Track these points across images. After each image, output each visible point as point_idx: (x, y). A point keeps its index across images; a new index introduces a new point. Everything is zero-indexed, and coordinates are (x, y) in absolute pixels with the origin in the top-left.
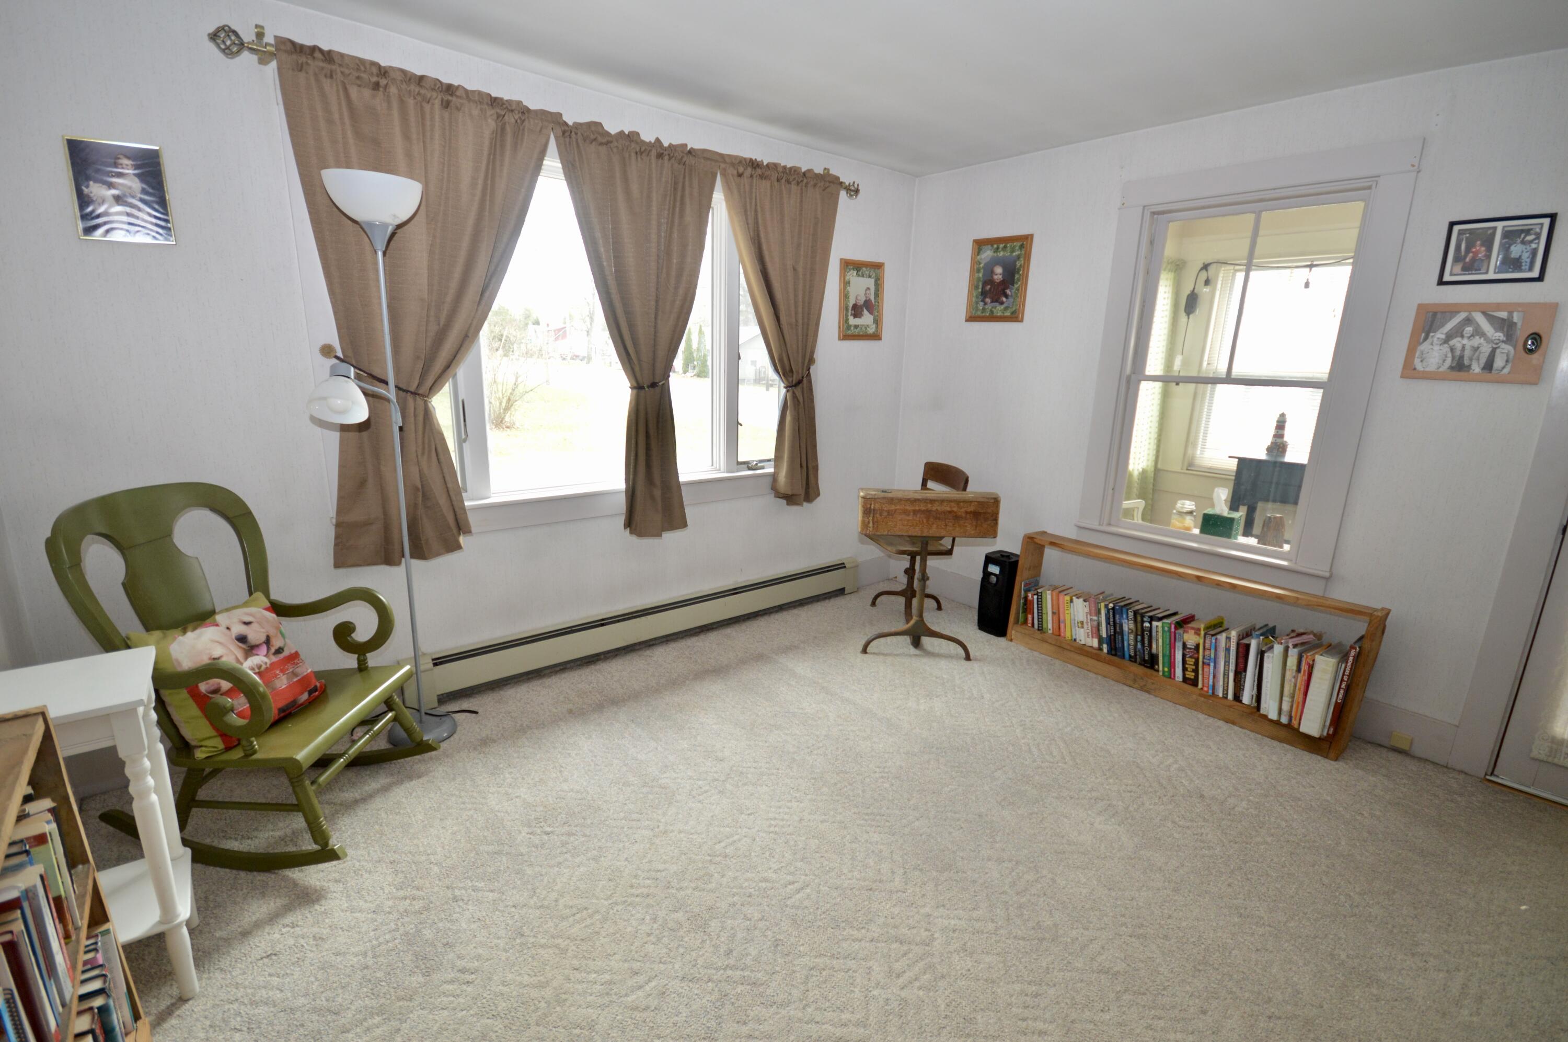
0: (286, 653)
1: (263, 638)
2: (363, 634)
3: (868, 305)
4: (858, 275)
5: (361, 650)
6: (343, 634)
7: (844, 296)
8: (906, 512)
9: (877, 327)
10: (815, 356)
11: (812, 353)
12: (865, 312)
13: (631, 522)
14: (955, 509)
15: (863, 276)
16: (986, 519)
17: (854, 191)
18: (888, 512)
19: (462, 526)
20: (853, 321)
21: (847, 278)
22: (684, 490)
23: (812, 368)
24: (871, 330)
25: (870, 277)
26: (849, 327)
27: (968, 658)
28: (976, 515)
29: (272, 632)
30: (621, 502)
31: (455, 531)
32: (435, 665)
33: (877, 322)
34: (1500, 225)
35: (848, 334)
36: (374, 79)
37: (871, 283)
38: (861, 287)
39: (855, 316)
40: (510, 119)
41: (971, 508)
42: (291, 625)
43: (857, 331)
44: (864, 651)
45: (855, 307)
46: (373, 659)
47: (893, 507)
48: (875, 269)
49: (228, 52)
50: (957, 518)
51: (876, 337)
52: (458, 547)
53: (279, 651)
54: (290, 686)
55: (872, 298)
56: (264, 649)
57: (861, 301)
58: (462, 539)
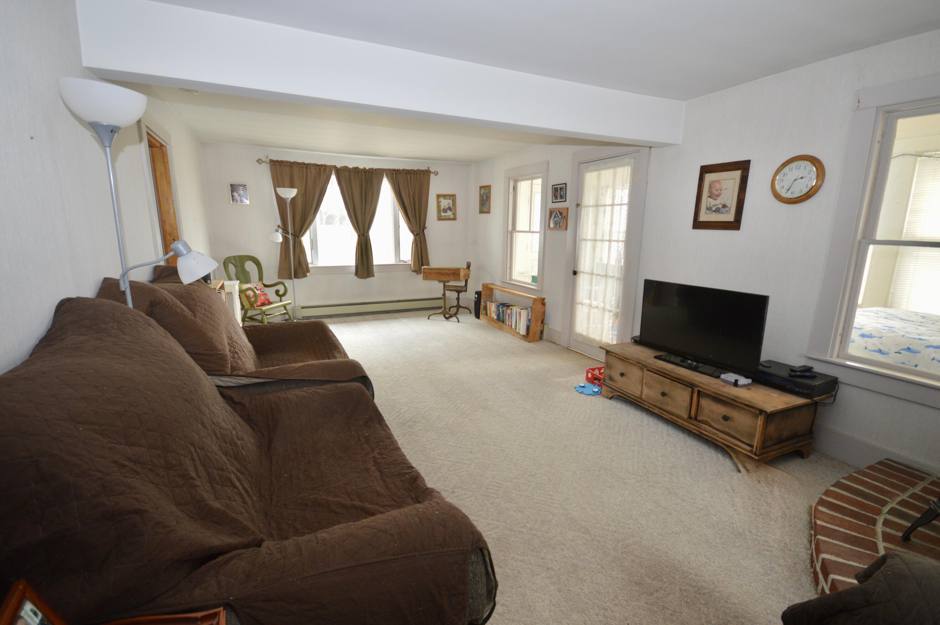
0: (264, 293)
1: (260, 288)
2: (281, 293)
3: (450, 209)
4: (444, 199)
5: (281, 296)
6: (277, 292)
7: (439, 206)
8: (434, 273)
9: (454, 216)
10: (426, 226)
11: (425, 224)
12: (448, 211)
13: (357, 274)
14: (448, 272)
15: (446, 199)
16: (457, 275)
17: (436, 173)
18: (429, 273)
19: (308, 271)
20: (443, 214)
21: (439, 201)
22: (374, 267)
23: (425, 231)
24: (452, 217)
25: (450, 199)
26: (441, 216)
27: (459, 321)
28: (454, 274)
29: (262, 288)
30: (354, 269)
31: (306, 271)
32: (302, 308)
33: (454, 214)
34: (559, 186)
35: (440, 219)
36: (290, 165)
37: (450, 201)
38: (445, 203)
39: (444, 212)
40: (322, 169)
41: (452, 272)
42: (265, 288)
43: (445, 218)
44: (429, 319)
45: (444, 210)
46: (283, 298)
47: (430, 271)
48: (453, 197)
49: (260, 164)
50: (448, 275)
51: (454, 219)
52: (306, 276)
53: (263, 292)
54: (264, 299)
55: (451, 206)
56: (259, 290)
57: (447, 207)
58: (308, 274)
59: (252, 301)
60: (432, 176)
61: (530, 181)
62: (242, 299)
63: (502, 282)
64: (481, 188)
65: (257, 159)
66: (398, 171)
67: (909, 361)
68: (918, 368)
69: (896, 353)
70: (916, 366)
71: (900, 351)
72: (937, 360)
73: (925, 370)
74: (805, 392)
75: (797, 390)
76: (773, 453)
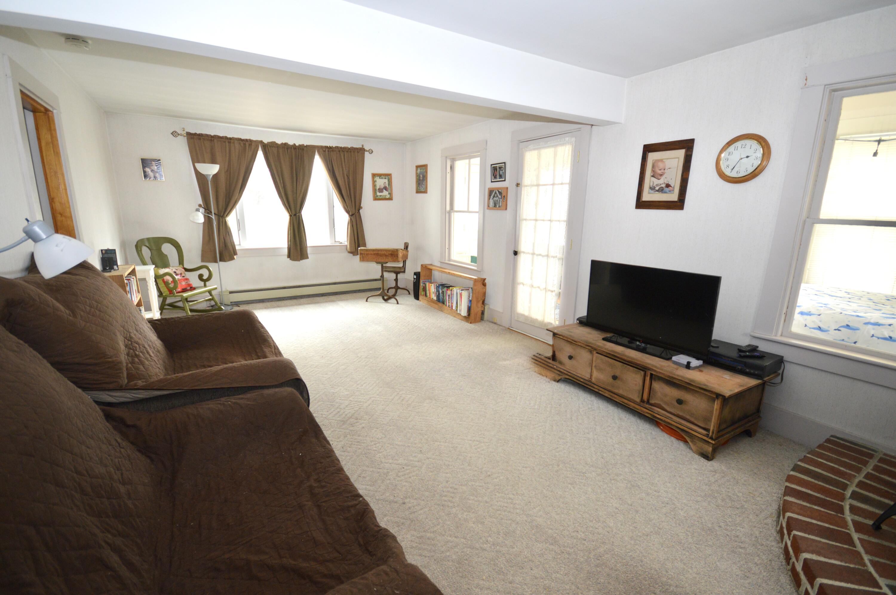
0: (185, 278)
1: (180, 273)
2: (205, 277)
3: (385, 188)
4: (380, 178)
5: (205, 281)
6: (201, 277)
7: (374, 186)
8: (371, 254)
9: (390, 196)
10: (362, 206)
11: (360, 204)
12: (384, 190)
13: (289, 256)
14: (386, 253)
15: (382, 178)
16: (395, 256)
17: (371, 152)
18: (367, 254)
19: (235, 253)
20: (378, 194)
21: (375, 180)
22: (308, 248)
23: (361, 211)
24: (388, 196)
25: (385, 179)
26: (377, 196)
27: (398, 303)
28: (392, 255)
29: (182, 273)
30: (286, 251)
31: (233, 254)
32: (230, 293)
33: (390, 194)
34: (498, 165)
35: (376, 198)
36: (210, 139)
37: (386, 181)
38: (381, 182)
39: (380, 192)
40: (247, 144)
41: (390, 253)
42: (187, 273)
43: (381, 197)
44: (367, 301)
45: (379, 189)
46: (207, 283)
47: (368, 252)
48: (388, 176)
49: (175, 136)
50: (386, 256)
51: (391, 199)
52: (234, 259)
53: (183, 277)
54: (185, 285)
55: (387, 186)
56: (180, 275)
57: (382, 186)
58: (235, 257)
59: (170, 287)
60: (366, 154)
61: (467, 161)
62: (159, 284)
63: (441, 262)
64: (417, 167)
65: (172, 132)
66: (331, 148)
67: (849, 338)
68: (857, 345)
69: (835, 330)
70: (855, 343)
71: (840, 329)
72: (876, 337)
73: (864, 346)
74: (756, 372)
75: (748, 370)
76: (727, 436)
